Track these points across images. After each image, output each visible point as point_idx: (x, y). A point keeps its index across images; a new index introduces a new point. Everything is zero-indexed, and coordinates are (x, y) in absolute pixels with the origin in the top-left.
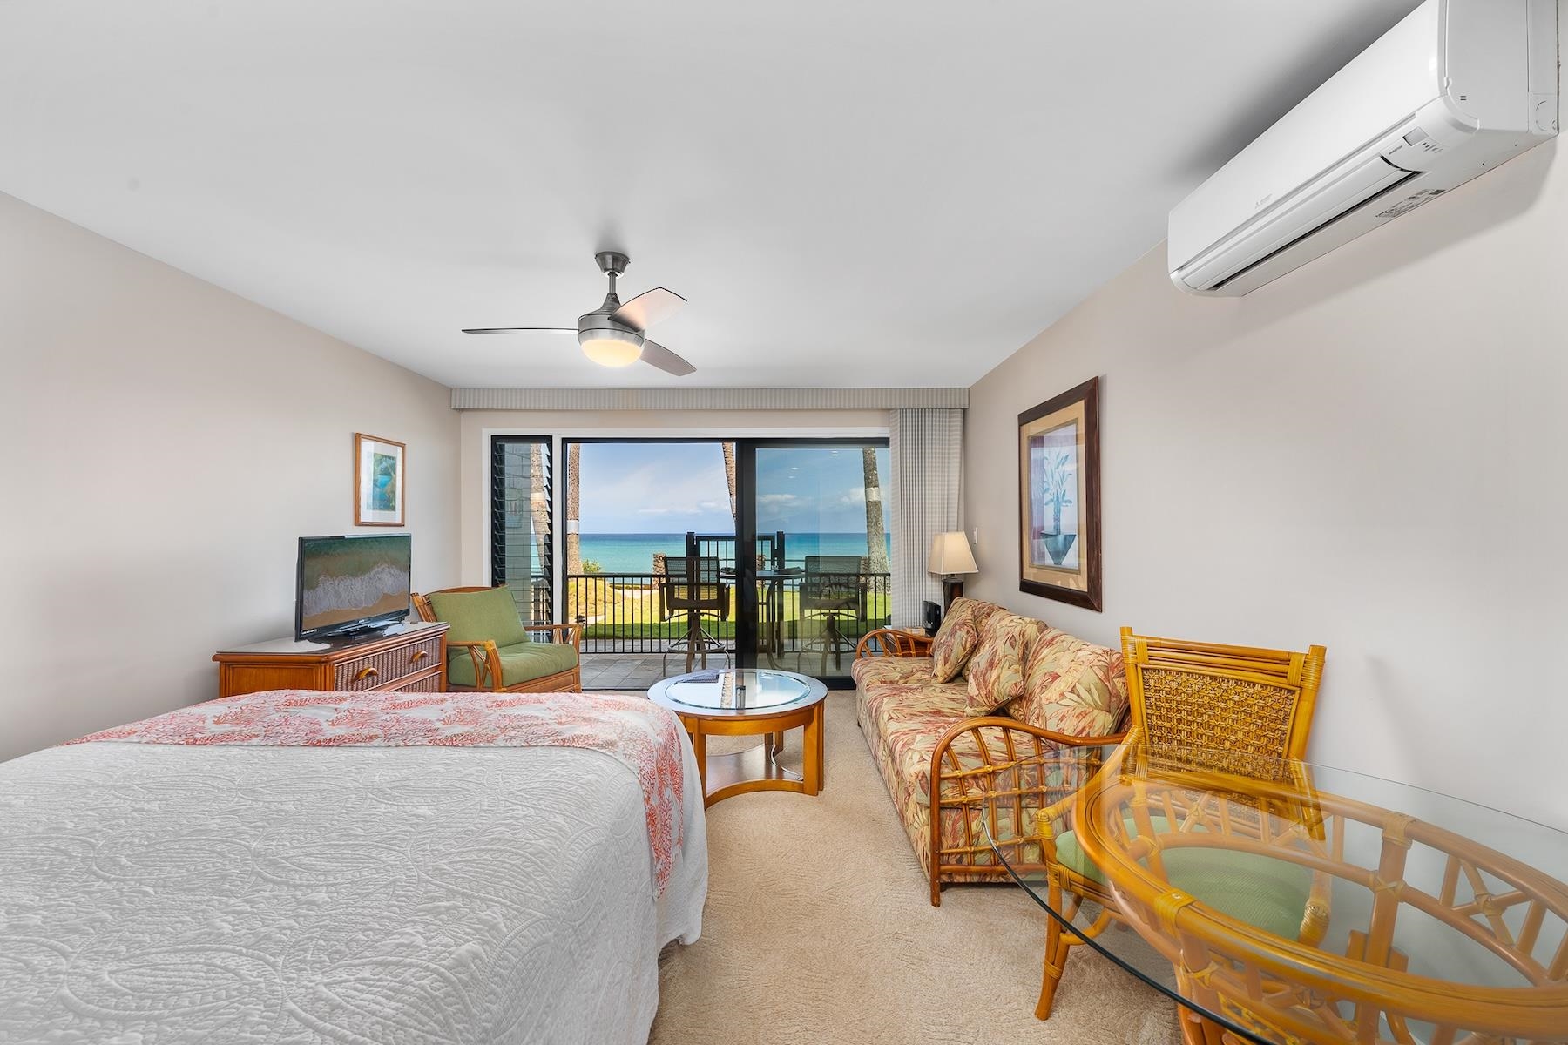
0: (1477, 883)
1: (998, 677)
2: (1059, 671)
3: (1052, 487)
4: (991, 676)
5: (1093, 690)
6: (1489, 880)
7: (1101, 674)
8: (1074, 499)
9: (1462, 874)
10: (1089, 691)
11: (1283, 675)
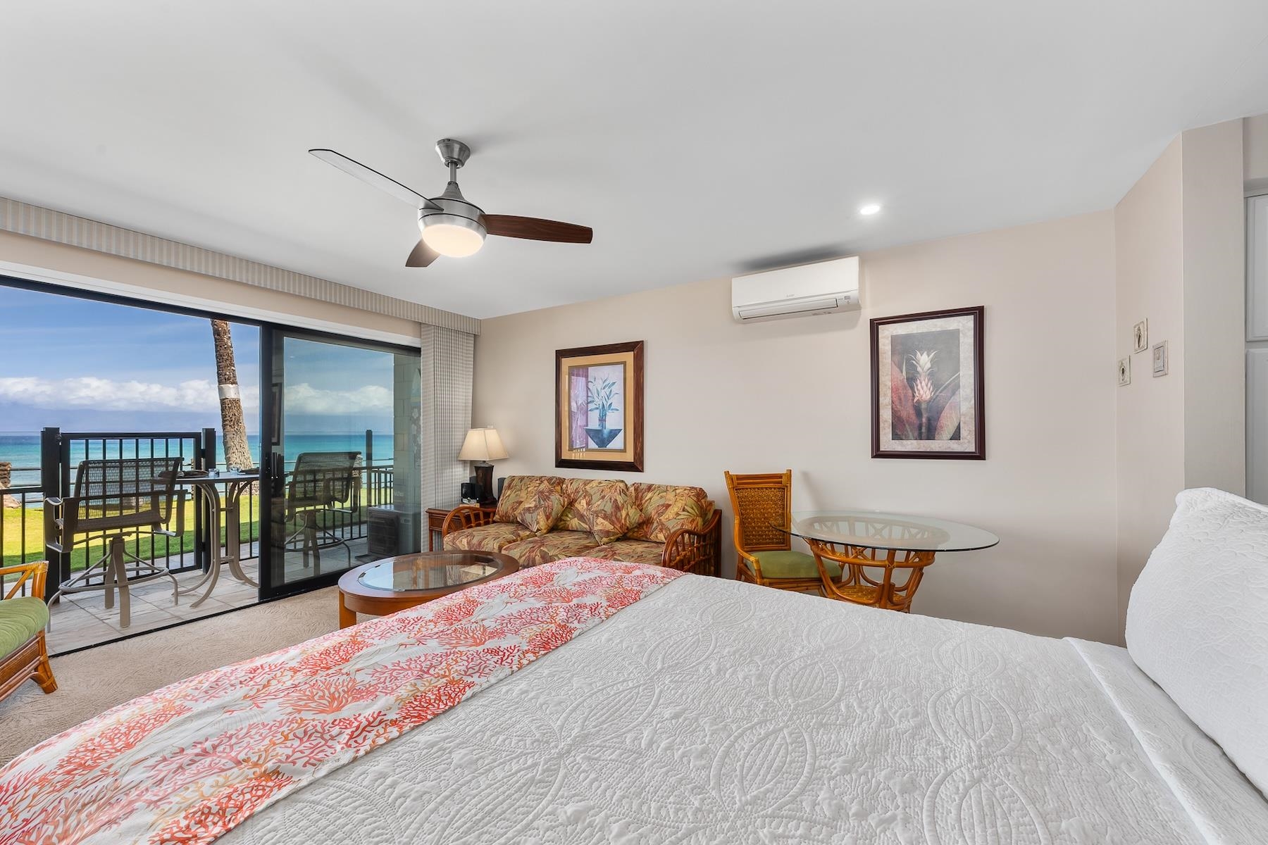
0: (875, 528)
1: (628, 514)
2: (670, 503)
3: (596, 399)
4: (621, 516)
5: (694, 508)
6: (876, 525)
7: (695, 499)
8: (621, 408)
9: (869, 526)
10: (692, 508)
11: (781, 483)
